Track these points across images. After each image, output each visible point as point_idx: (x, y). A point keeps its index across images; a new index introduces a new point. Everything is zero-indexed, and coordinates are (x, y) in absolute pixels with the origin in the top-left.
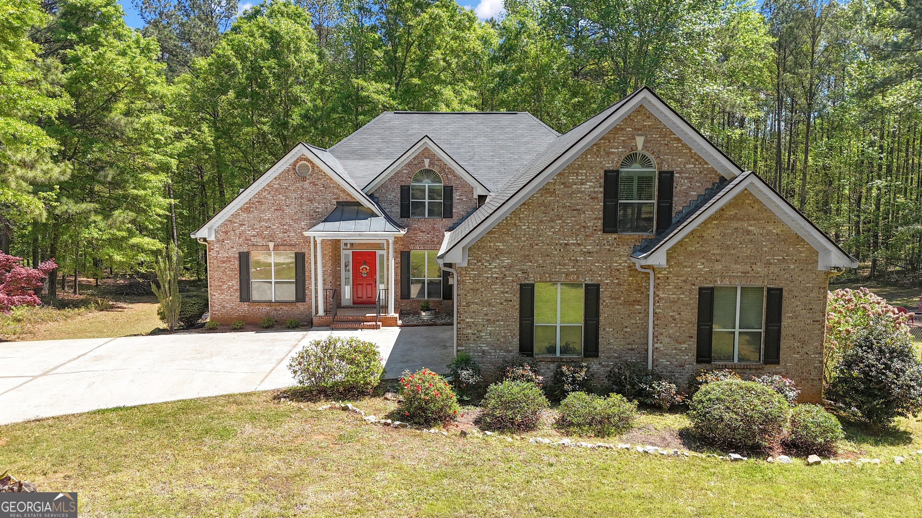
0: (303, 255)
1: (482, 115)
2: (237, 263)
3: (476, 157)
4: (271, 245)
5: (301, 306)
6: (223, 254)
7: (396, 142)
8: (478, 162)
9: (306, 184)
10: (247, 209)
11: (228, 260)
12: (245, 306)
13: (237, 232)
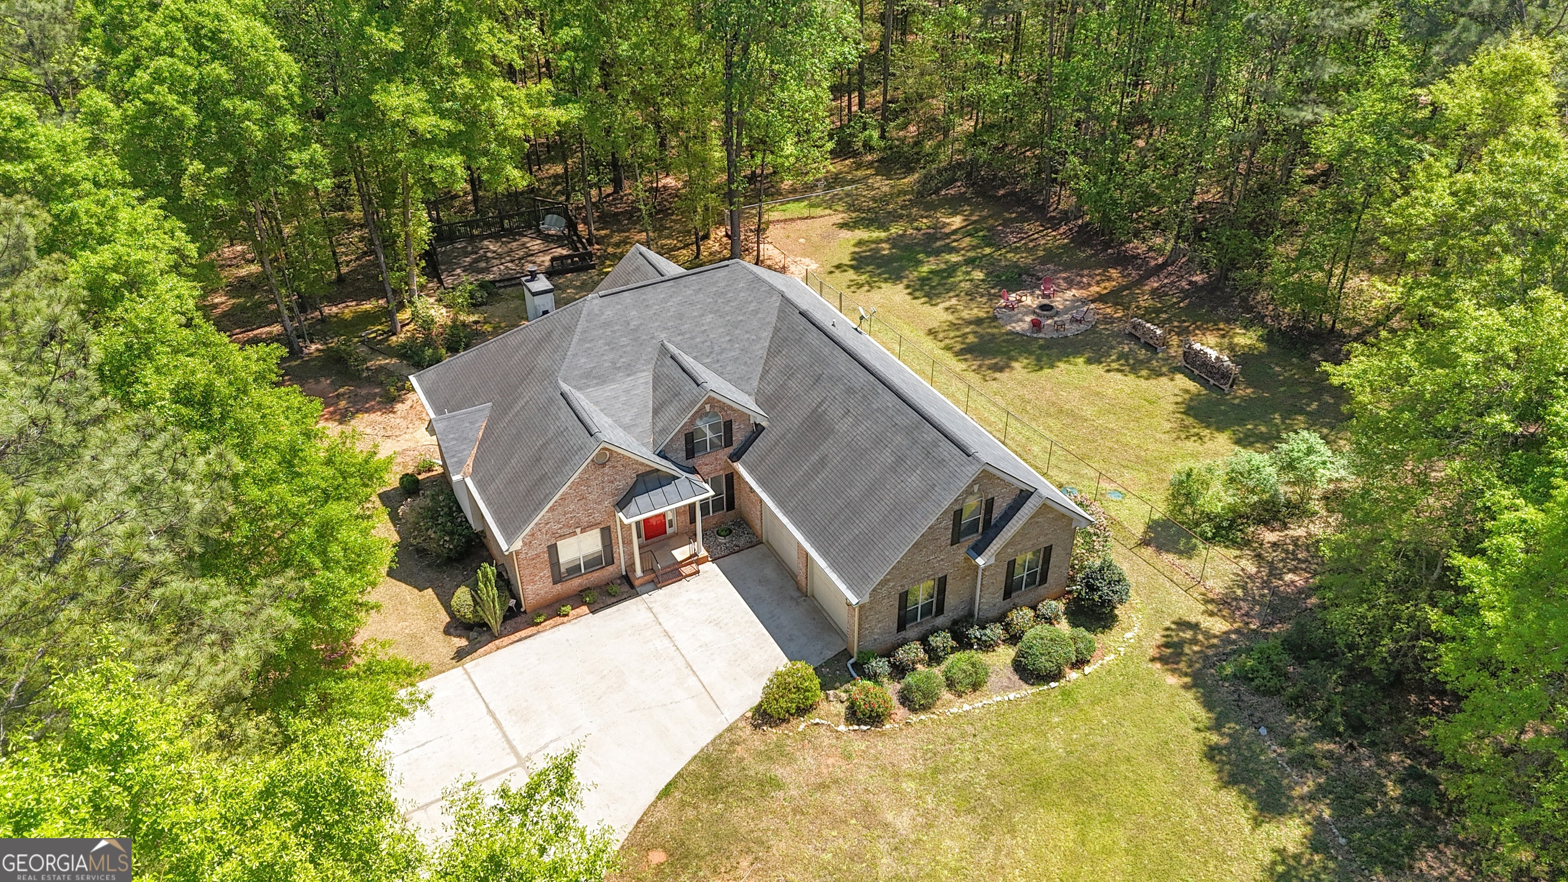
0: (609, 528)
1: (694, 277)
2: (546, 555)
3: (716, 348)
4: (578, 531)
5: (611, 568)
6: (532, 553)
7: (625, 346)
8: (721, 353)
9: (606, 470)
10: (552, 509)
11: (538, 556)
12: (559, 587)
13: (544, 531)
